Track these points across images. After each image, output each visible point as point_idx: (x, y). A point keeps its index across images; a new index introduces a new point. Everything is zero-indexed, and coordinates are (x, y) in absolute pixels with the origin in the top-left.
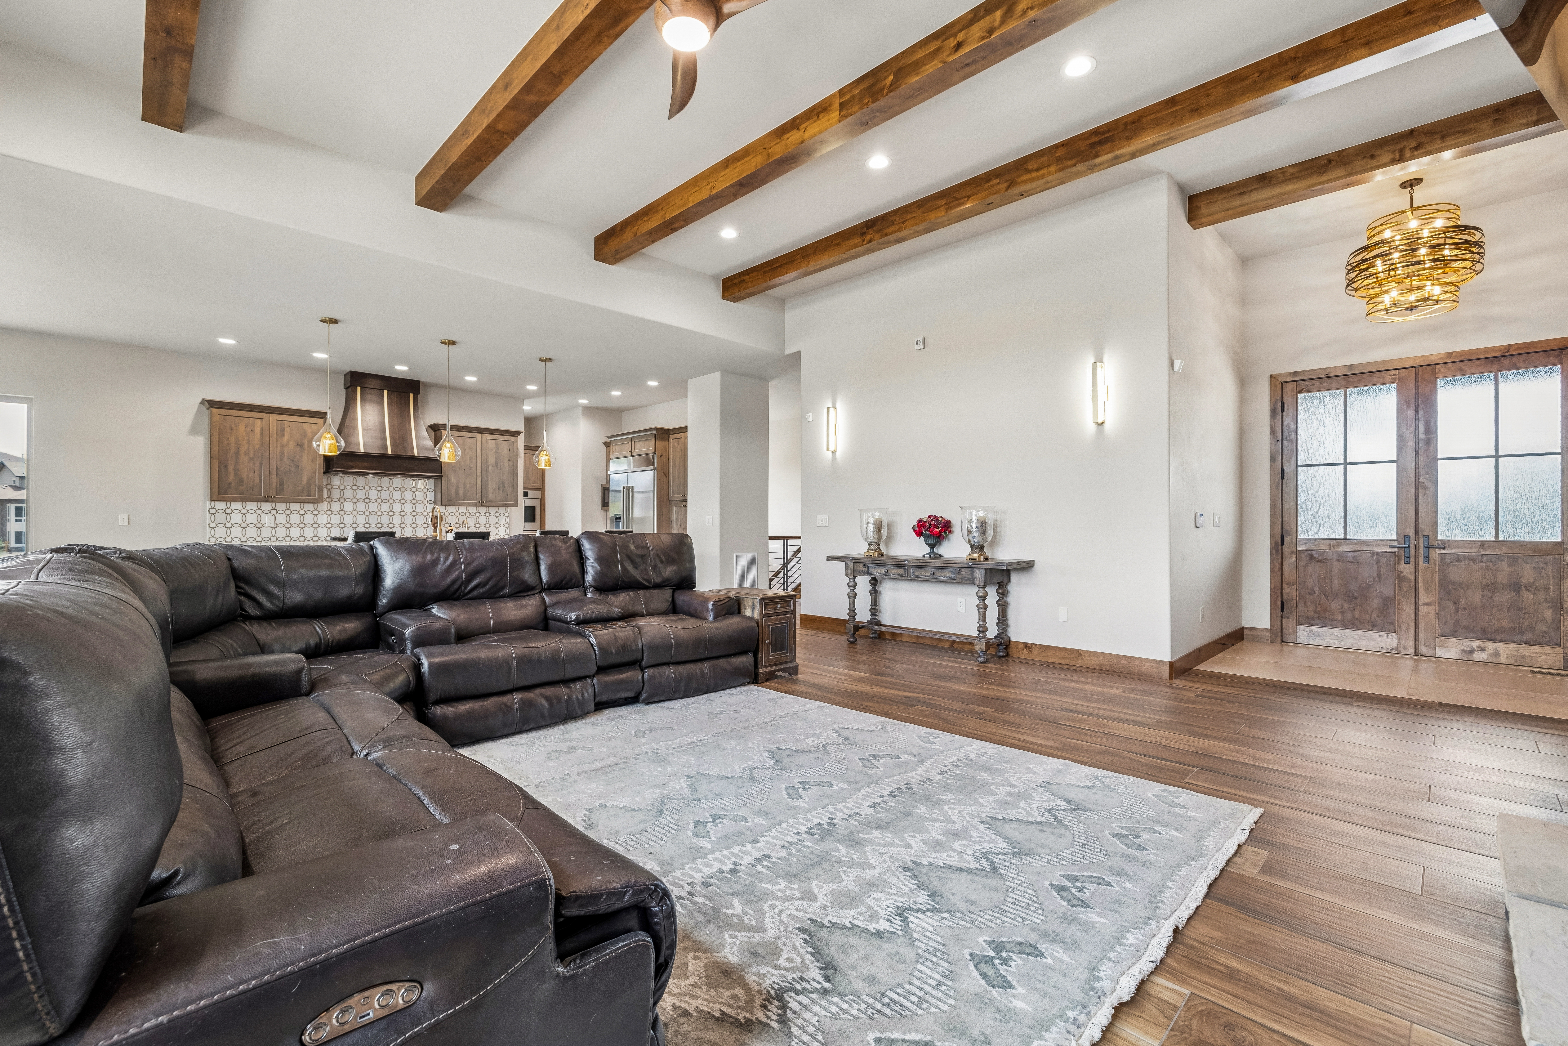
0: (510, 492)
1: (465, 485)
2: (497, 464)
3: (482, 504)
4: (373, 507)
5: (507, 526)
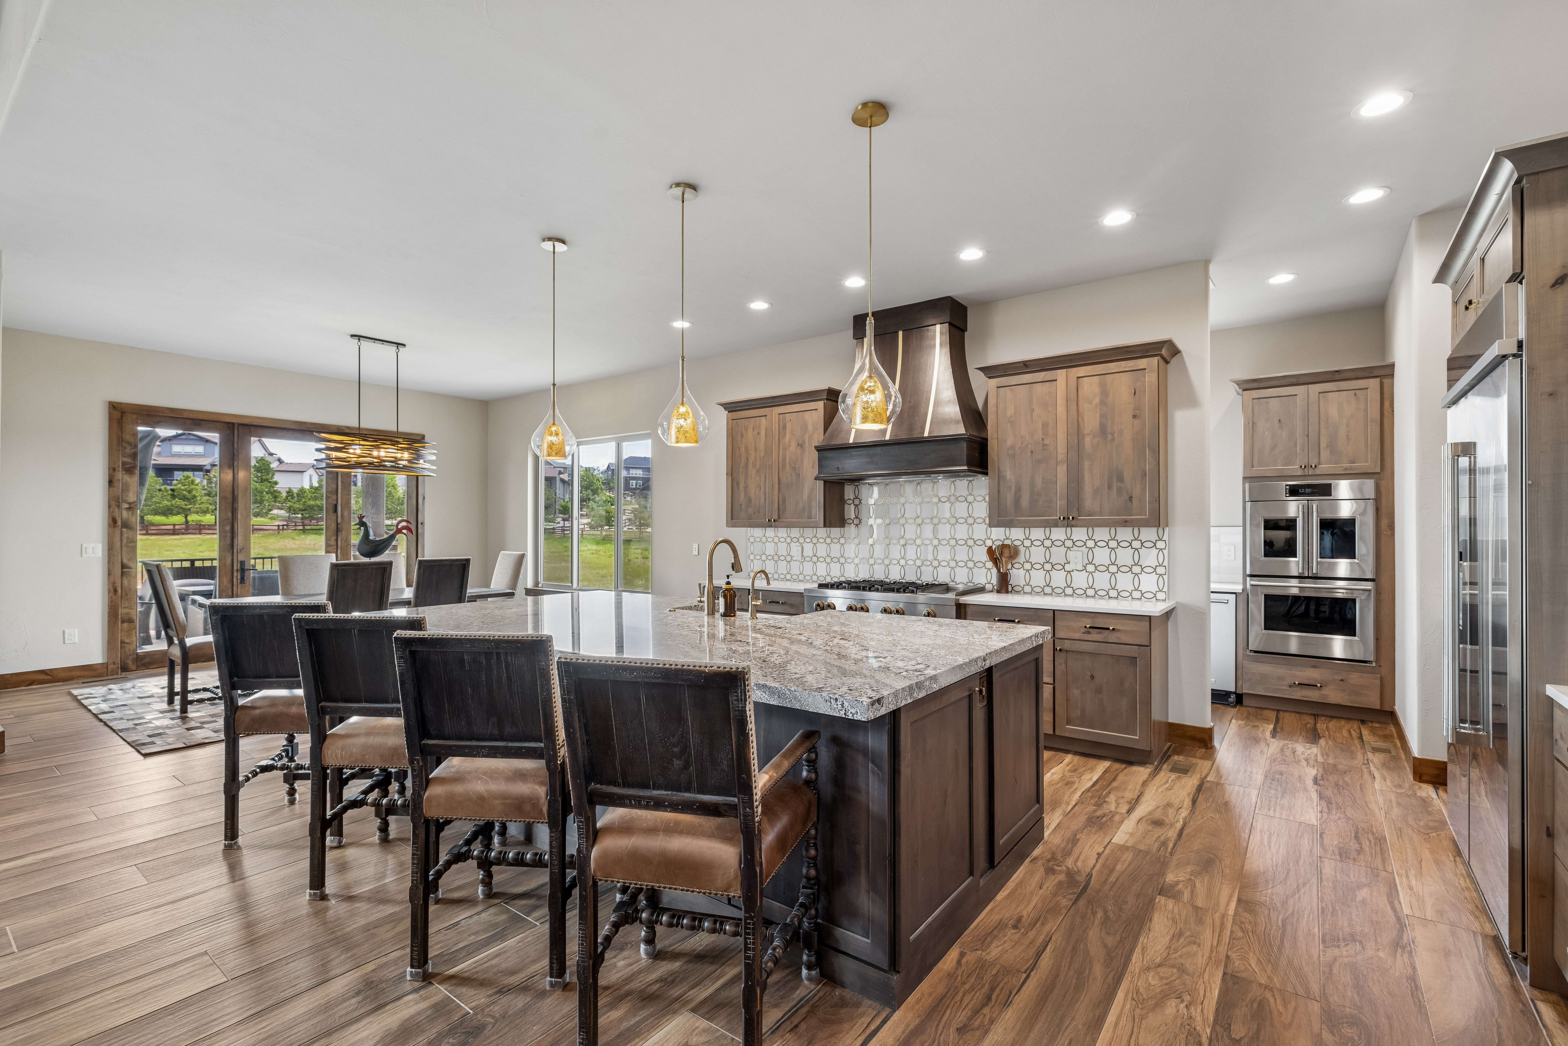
0: (1136, 492)
1: (1032, 484)
2: (1103, 430)
3: (1068, 522)
4: (911, 532)
5: (1161, 570)
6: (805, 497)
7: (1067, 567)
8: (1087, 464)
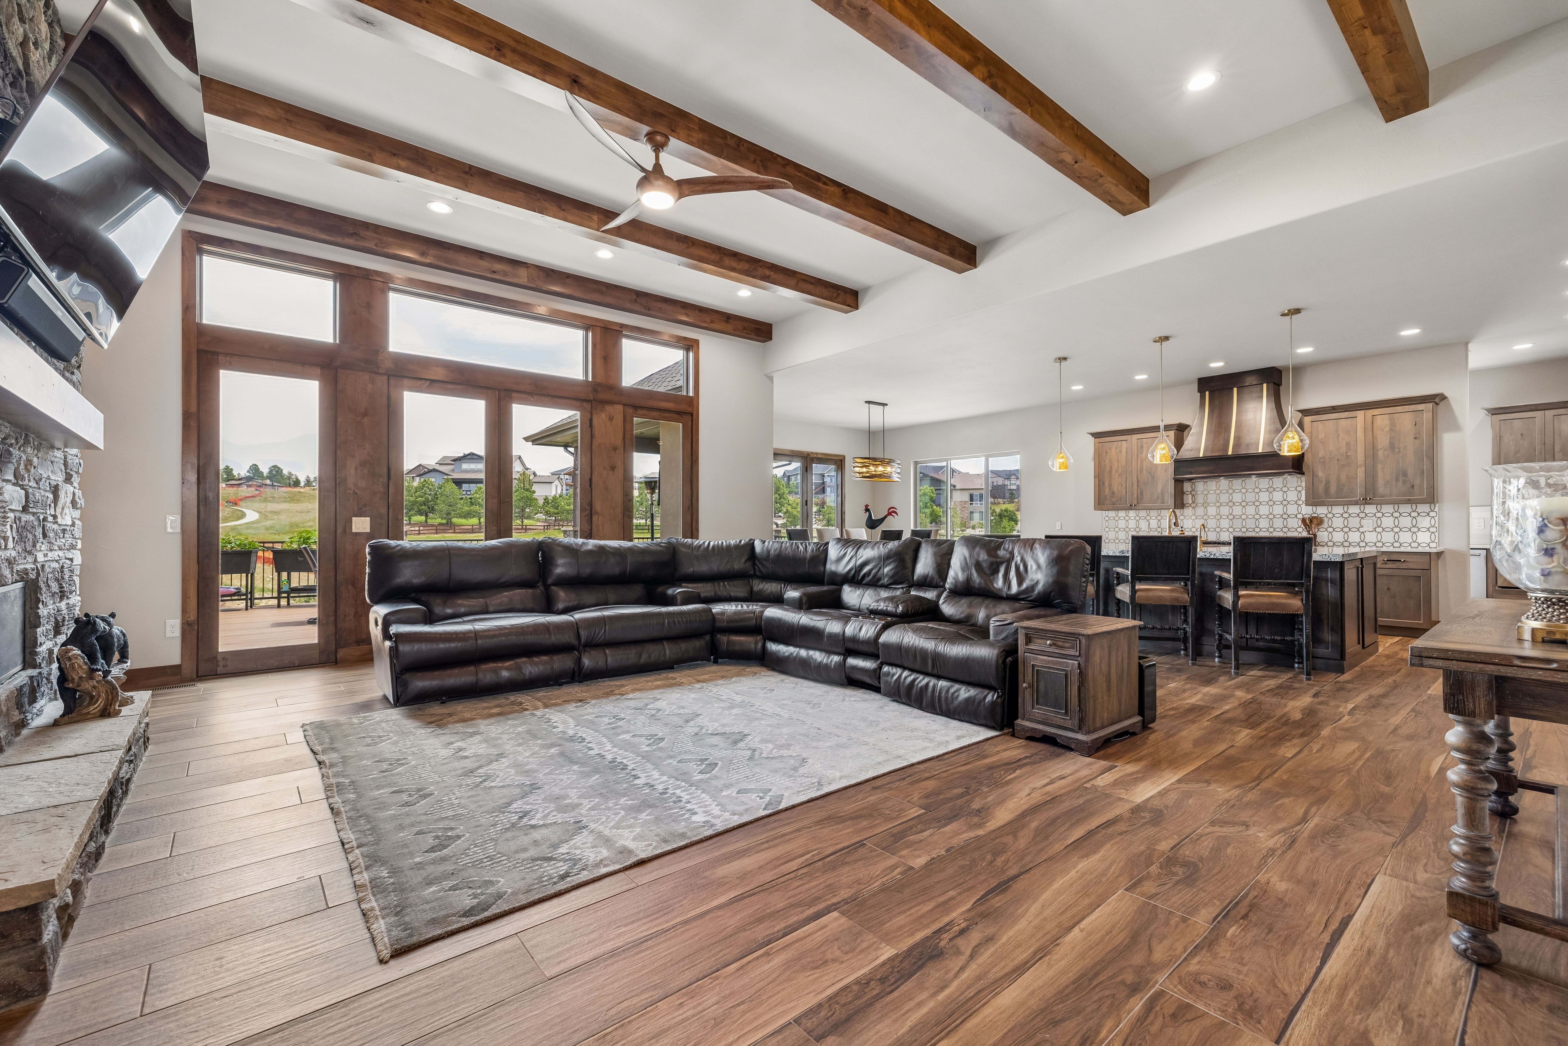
0: (1417, 482)
1: (1338, 479)
2: (1392, 447)
3: (1366, 501)
4: (1237, 511)
5: (1432, 530)
6: (1159, 490)
7: (1361, 530)
8: (1379, 466)
